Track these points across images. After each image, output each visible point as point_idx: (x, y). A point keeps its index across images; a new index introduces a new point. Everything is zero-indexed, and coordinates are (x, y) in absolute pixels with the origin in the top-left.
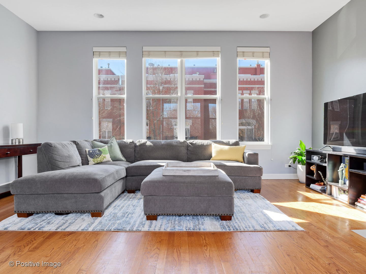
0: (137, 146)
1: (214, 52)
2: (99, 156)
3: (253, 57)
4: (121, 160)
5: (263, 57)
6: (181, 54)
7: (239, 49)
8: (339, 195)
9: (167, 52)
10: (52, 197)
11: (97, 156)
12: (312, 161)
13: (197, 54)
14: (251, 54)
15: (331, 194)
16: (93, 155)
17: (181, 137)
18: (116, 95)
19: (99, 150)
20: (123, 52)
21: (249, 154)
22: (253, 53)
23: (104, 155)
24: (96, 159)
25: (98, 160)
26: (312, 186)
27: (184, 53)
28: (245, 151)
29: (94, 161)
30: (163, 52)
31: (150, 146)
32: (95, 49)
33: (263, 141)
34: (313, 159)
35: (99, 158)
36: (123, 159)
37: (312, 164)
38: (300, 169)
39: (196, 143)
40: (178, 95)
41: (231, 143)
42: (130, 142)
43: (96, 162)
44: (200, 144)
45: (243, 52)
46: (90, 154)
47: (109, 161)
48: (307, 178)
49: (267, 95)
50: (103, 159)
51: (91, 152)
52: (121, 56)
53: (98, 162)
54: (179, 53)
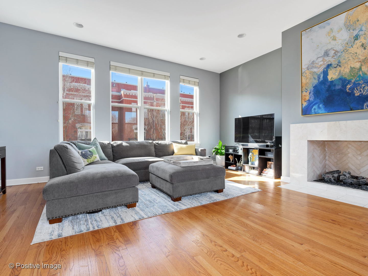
0: (114, 146)
1: (166, 76)
2: (91, 156)
3: (189, 84)
4: (105, 160)
5: (195, 85)
6: (142, 73)
7: (182, 77)
8: (250, 171)
9: (131, 70)
10: (92, 196)
11: (90, 157)
12: (229, 152)
13: (154, 76)
14: (188, 81)
15: (244, 171)
16: (86, 155)
17: (141, 138)
18: (82, 101)
19: (90, 151)
20: (91, 62)
21: (201, 150)
22: (189, 81)
23: (95, 155)
24: (89, 160)
25: (91, 160)
26: (229, 167)
27: (144, 73)
28: (196, 148)
29: (88, 162)
30: (128, 69)
31: (127, 146)
32: (61, 54)
33: (193, 141)
34: (230, 152)
35: (92, 158)
36: (106, 158)
37: (229, 154)
38: (218, 158)
39: (161, 143)
40: (138, 105)
41: (183, 143)
42: (108, 144)
43: (90, 162)
44: (164, 144)
45: (184, 79)
46: (84, 155)
47: (98, 161)
48: (226, 163)
49: (196, 110)
50: (95, 159)
51: (84, 153)
52: (89, 65)
53: (91, 162)
54: (140, 72)
